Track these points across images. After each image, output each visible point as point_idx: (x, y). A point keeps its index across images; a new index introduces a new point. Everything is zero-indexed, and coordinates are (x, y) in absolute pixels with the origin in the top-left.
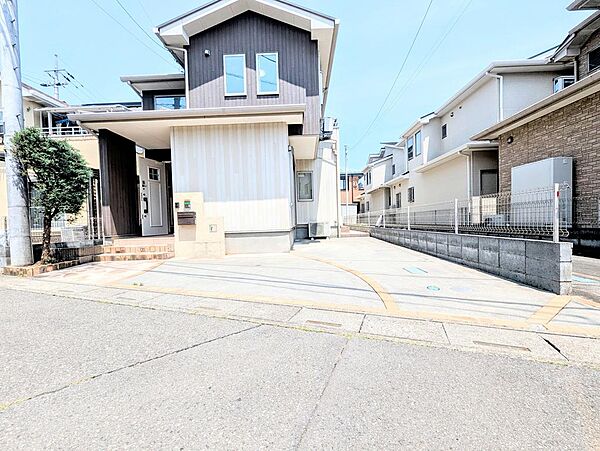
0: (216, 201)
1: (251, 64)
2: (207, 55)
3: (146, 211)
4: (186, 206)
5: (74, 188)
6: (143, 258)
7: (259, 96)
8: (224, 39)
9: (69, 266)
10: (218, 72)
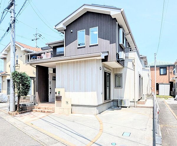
0: (70, 91)
1: (88, 33)
2: (72, 32)
3: (50, 93)
4: (59, 93)
5: (25, 88)
6: (44, 112)
7: (90, 46)
8: (78, 25)
9: (24, 113)
10: (76, 38)
